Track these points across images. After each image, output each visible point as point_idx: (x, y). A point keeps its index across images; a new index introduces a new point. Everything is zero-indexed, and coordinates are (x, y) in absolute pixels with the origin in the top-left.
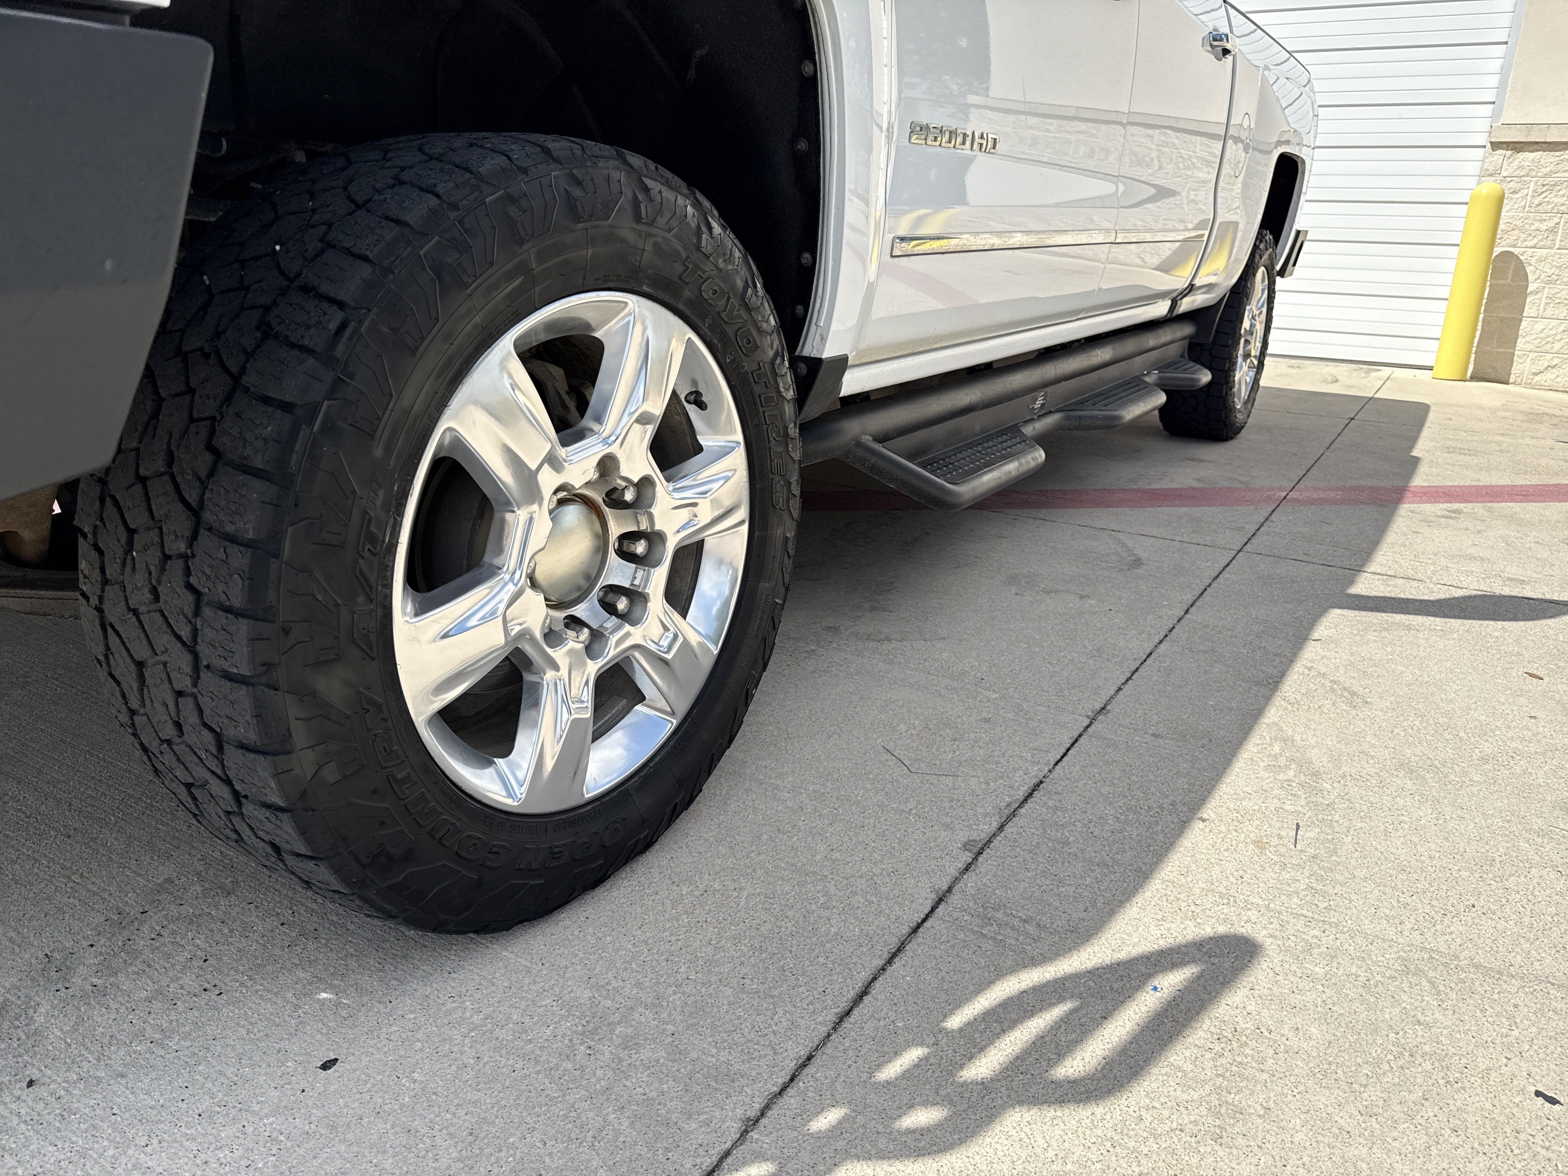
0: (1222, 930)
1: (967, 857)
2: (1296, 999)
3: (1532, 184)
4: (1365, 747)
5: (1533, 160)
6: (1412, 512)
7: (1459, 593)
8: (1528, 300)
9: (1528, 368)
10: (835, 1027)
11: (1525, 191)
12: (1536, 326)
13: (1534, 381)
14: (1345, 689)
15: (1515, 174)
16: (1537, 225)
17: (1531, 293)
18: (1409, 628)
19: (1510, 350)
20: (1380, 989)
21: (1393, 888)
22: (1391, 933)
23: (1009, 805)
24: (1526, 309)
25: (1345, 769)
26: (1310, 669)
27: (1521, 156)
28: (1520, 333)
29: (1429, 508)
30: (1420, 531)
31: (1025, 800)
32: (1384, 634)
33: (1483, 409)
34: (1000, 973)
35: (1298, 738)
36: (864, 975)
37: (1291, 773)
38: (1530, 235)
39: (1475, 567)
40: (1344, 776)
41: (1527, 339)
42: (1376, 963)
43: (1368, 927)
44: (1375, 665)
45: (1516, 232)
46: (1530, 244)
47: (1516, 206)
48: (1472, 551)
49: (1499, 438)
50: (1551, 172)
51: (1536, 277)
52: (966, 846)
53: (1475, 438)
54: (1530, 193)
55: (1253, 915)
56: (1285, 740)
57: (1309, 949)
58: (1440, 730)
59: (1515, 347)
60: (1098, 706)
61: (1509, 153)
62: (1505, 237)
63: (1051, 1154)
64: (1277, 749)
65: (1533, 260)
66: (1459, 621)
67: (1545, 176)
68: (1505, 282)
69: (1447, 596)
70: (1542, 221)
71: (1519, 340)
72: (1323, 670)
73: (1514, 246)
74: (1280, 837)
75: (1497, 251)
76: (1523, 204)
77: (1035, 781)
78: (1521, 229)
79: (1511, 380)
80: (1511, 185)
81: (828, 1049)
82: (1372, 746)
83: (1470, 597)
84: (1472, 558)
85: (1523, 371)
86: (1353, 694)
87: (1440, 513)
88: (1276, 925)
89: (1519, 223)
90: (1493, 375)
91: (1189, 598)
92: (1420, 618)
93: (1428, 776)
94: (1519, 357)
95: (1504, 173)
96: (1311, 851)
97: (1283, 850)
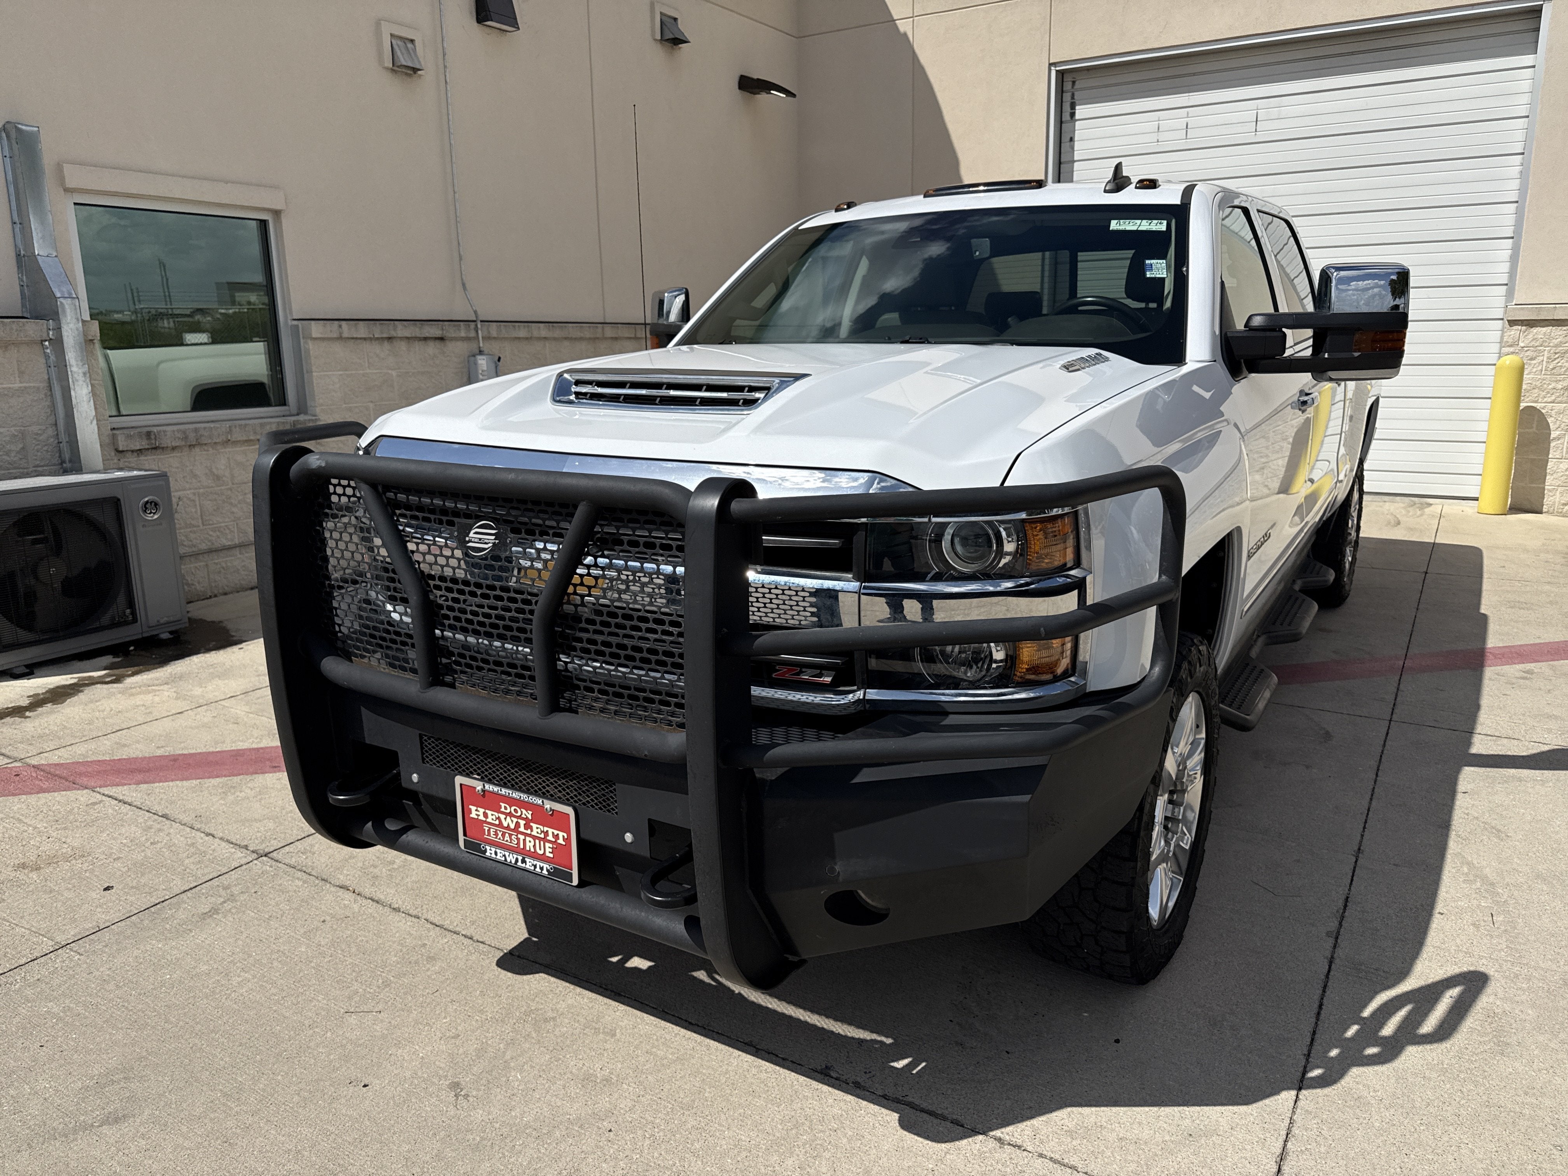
0: (1472, 969)
1: (1331, 941)
2: (1517, 999)
3: (1546, 353)
4: (1515, 866)
5: (1545, 333)
6: (1498, 674)
7: (1546, 748)
8: (1552, 445)
9: (1558, 499)
10: (1318, 1019)
11: (1541, 358)
12: (1561, 466)
13: (1565, 510)
14: (1493, 827)
15: (1531, 344)
16: (1553, 385)
17: (1554, 439)
18: (1520, 780)
19: (1542, 486)
20: (1555, 993)
21: (1550, 945)
22: (1554, 967)
23: (1338, 911)
24: (1551, 451)
25: (1507, 880)
26: (1468, 814)
27: (1535, 330)
28: (1548, 471)
29: (1507, 669)
30: (1508, 693)
31: (1345, 906)
32: (1506, 785)
33: (1528, 551)
34: (1376, 993)
35: (1475, 862)
36: (1316, 998)
37: (1478, 884)
38: (1548, 392)
39: (1553, 725)
40: (1508, 885)
41: (1555, 475)
42: (1551, 981)
43: (1542, 965)
44: (1506, 810)
45: (1536, 391)
46: (1549, 400)
47: (1534, 370)
48: (1547, 710)
49: (1547, 587)
50: (1561, 342)
51: (1557, 426)
52: (1328, 934)
53: (1528, 589)
54: (1545, 359)
55: (1484, 961)
56: (1468, 864)
57: (1517, 976)
58: (1555, 853)
59: (1544, 482)
60: (1356, 848)
61: (1524, 328)
62: (1527, 394)
63: (1435, 1062)
64: (1466, 870)
65: (1553, 412)
66: (1551, 772)
67: (1556, 346)
68: (1531, 430)
69: (1538, 751)
70: (1557, 381)
71: (1548, 477)
72: (1476, 815)
73: (1536, 402)
74: (1484, 921)
75: (1523, 405)
76: (1540, 368)
77: (1344, 897)
78: (1541, 388)
79: (1544, 510)
80: (1528, 353)
81: (1320, 1027)
82: (1518, 865)
83: (1554, 750)
84: (1550, 717)
85: (1554, 502)
86: (1499, 831)
87: (1518, 674)
88: (1497, 966)
89: (1539, 385)
90: (1528, 507)
91: (1374, 763)
92: (1525, 771)
93: (1554, 882)
94: (1549, 491)
95: (1522, 344)
96: (1503, 928)
97: (1488, 928)
